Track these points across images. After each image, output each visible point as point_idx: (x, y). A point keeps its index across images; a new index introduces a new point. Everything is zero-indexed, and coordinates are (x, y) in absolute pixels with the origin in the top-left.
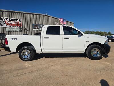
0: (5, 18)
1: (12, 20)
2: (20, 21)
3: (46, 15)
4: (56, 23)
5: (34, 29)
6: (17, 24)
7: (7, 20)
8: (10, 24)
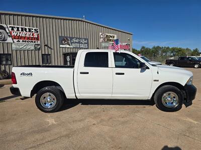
0: (10, 27)
1: (22, 30)
2: (37, 32)
3: (84, 20)
4: (101, 33)
5: (61, 46)
6: (31, 36)
7: (13, 29)
8: (19, 38)
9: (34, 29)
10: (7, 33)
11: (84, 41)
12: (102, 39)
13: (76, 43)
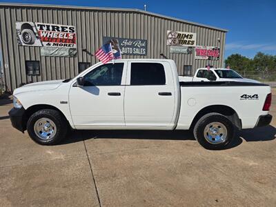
3: (145, 12)
9: (69, 27)
10: (35, 34)
11: (140, 44)
12: (170, 41)
13: (128, 46)
